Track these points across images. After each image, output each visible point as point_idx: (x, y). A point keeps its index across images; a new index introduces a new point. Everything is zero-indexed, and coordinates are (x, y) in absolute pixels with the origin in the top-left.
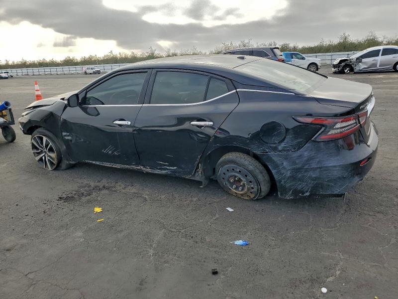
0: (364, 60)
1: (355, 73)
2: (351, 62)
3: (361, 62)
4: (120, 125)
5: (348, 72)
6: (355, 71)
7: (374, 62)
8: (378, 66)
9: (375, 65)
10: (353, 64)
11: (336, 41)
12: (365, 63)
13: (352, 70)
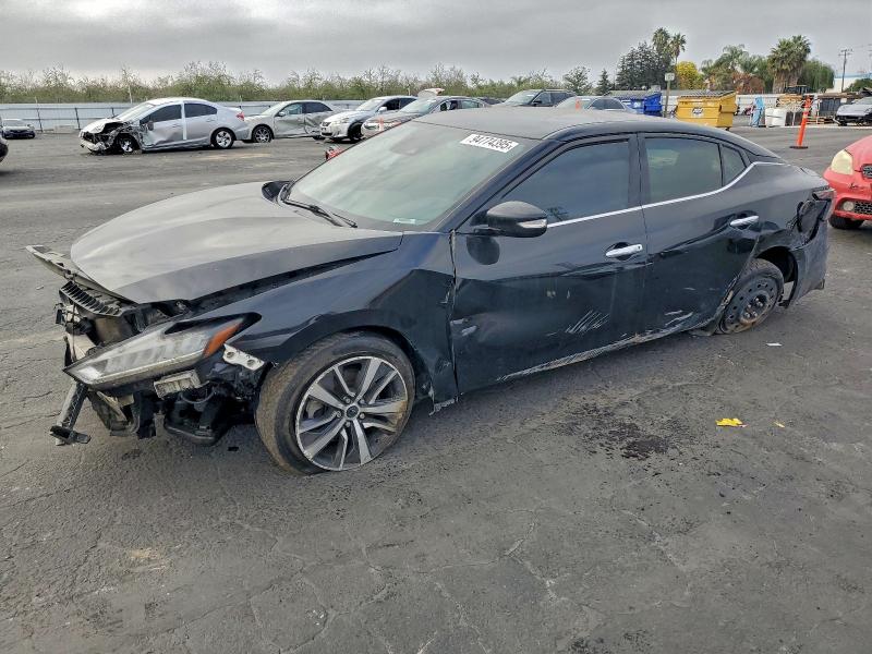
0: (157, 125)
1: (144, 152)
2: (130, 128)
3: (151, 129)
4: (622, 257)
5: (130, 150)
6: (144, 147)
7: (175, 130)
8: (185, 138)
9: (178, 136)
10: (136, 133)
11: (38, 79)
12: (161, 131)
13: (135, 145)
